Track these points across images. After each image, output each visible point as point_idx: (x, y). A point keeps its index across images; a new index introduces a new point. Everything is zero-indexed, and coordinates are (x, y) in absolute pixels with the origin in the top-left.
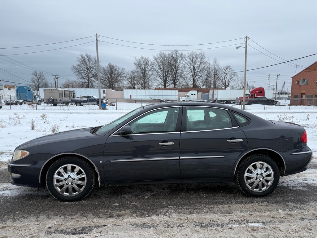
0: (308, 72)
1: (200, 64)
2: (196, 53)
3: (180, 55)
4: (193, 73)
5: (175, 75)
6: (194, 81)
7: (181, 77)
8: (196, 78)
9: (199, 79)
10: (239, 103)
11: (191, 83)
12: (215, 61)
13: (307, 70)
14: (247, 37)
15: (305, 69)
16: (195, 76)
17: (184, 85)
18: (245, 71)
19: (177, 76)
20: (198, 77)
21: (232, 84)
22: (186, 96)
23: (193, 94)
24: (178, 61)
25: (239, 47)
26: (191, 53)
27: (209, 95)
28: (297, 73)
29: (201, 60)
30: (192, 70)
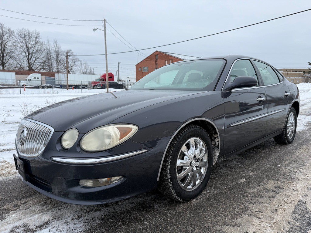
0: (148, 61)
1: (35, 44)
2: (29, 31)
3: (7, 30)
4: (27, 54)
5: (3, 55)
6: (29, 64)
7: (11, 57)
8: (31, 60)
9: (36, 62)
10: (92, 88)
11: (25, 65)
12: (56, 42)
13: (147, 59)
14: (105, 20)
15: (146, 59)
16: (30, 57)
17: (16, 67)
18: (106, 55)
19: (5, 55)
20: (34, 59)
21: (74, 68)
22: (26, 79)
23: (35, 78)
24: (6, 37)
25: (96, 29)
26: (21, 29)
27: (54, 79)
28: (139, 62)
29: (36, 40)
30: (26, 50)
